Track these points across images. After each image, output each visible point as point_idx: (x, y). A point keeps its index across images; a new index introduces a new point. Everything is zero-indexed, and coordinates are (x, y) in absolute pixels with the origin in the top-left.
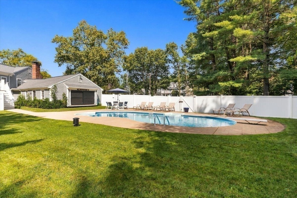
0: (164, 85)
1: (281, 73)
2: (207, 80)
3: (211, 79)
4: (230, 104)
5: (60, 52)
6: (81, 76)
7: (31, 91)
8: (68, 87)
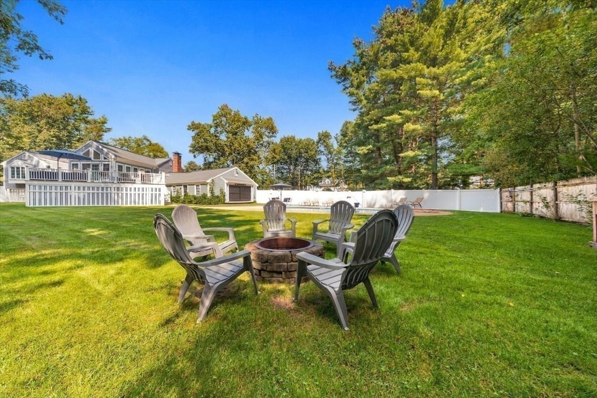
0: (315, 181)
1: (449, 167)
2: (373, 175)
3: (378, 174)
4: (401, 198)
5: (198, 141)
6: (236, 170)
7: (181, 185)
8: (227, 182)
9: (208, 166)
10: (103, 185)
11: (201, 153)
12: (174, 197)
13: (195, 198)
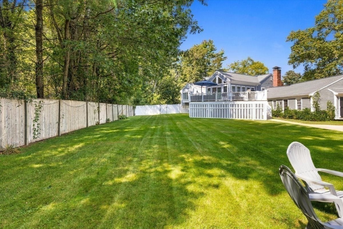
5: (298, 51)
8: (337, 94)
9: (309, 76)
10: (224, 103)
11: (301, 62)
12: (275, 112)
13: (296, 113)
